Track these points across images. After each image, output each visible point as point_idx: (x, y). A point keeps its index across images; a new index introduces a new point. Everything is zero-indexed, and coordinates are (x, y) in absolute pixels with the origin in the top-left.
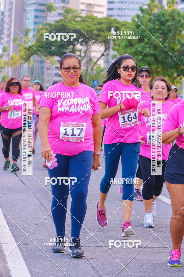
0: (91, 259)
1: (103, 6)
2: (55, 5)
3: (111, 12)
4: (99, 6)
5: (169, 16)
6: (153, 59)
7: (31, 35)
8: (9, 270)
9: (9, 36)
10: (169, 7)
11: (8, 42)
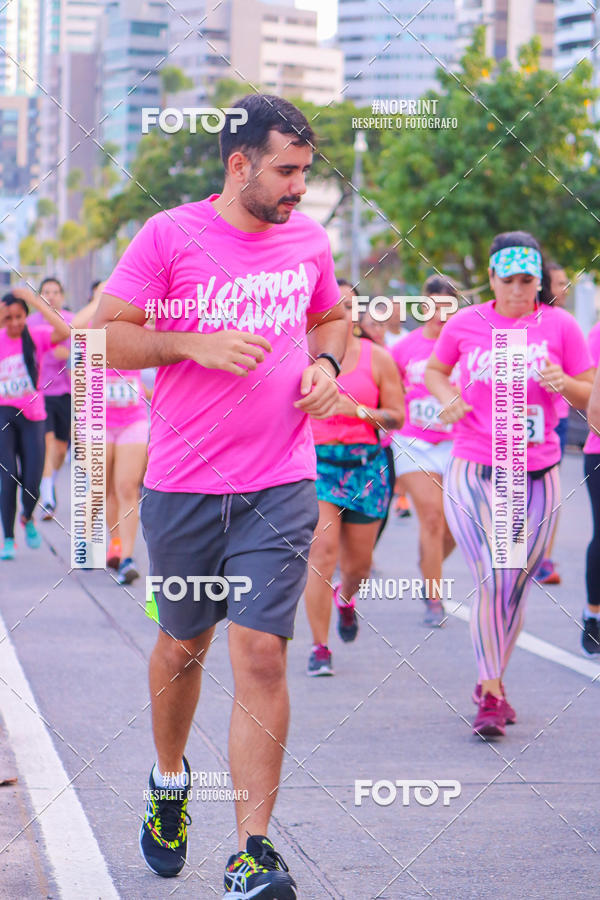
0: (296, 825)
1: (331, 70)
2: (189, 72)
3: (356, 88)
4: (319, 69)
5: (525, 93)
6: (482, 221)
7: (119, 162)
8: (49, 869)
9: (54, 167)
10: (523, 66)
11: (53, 187)
